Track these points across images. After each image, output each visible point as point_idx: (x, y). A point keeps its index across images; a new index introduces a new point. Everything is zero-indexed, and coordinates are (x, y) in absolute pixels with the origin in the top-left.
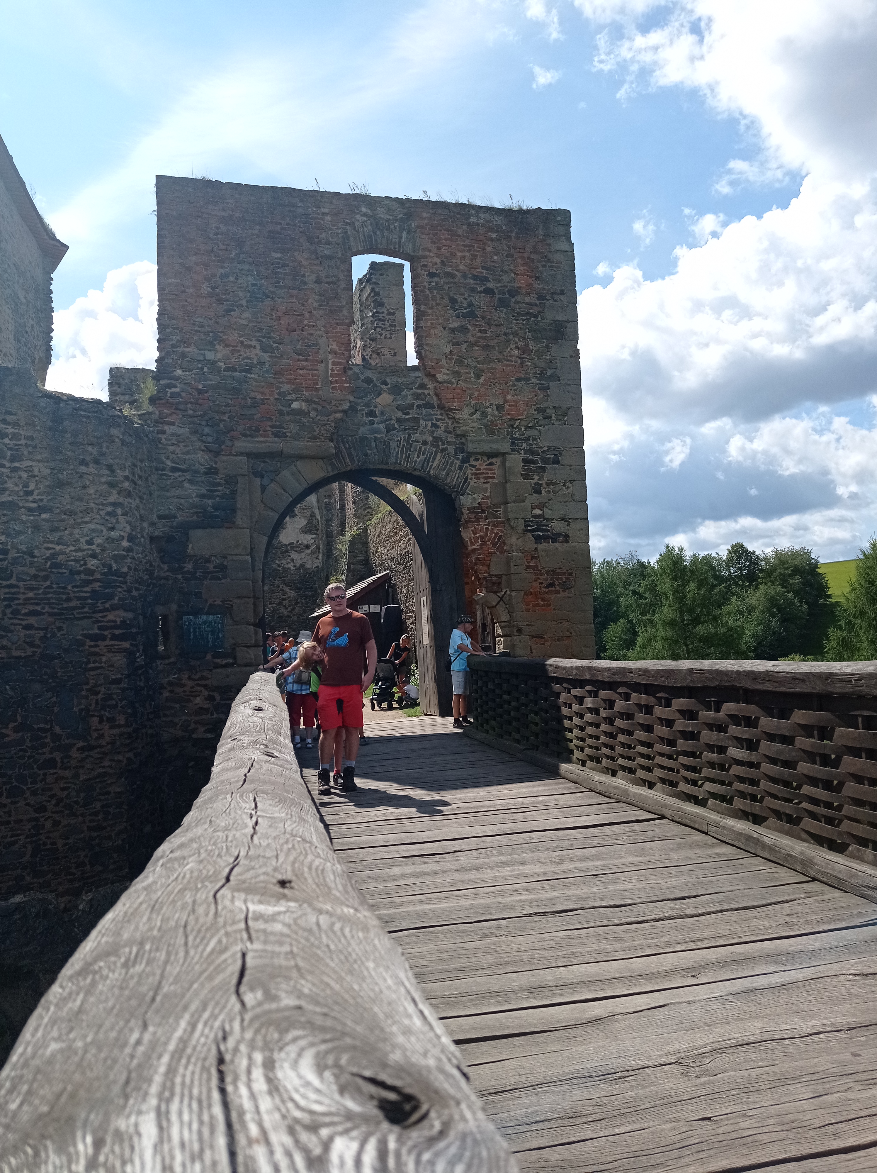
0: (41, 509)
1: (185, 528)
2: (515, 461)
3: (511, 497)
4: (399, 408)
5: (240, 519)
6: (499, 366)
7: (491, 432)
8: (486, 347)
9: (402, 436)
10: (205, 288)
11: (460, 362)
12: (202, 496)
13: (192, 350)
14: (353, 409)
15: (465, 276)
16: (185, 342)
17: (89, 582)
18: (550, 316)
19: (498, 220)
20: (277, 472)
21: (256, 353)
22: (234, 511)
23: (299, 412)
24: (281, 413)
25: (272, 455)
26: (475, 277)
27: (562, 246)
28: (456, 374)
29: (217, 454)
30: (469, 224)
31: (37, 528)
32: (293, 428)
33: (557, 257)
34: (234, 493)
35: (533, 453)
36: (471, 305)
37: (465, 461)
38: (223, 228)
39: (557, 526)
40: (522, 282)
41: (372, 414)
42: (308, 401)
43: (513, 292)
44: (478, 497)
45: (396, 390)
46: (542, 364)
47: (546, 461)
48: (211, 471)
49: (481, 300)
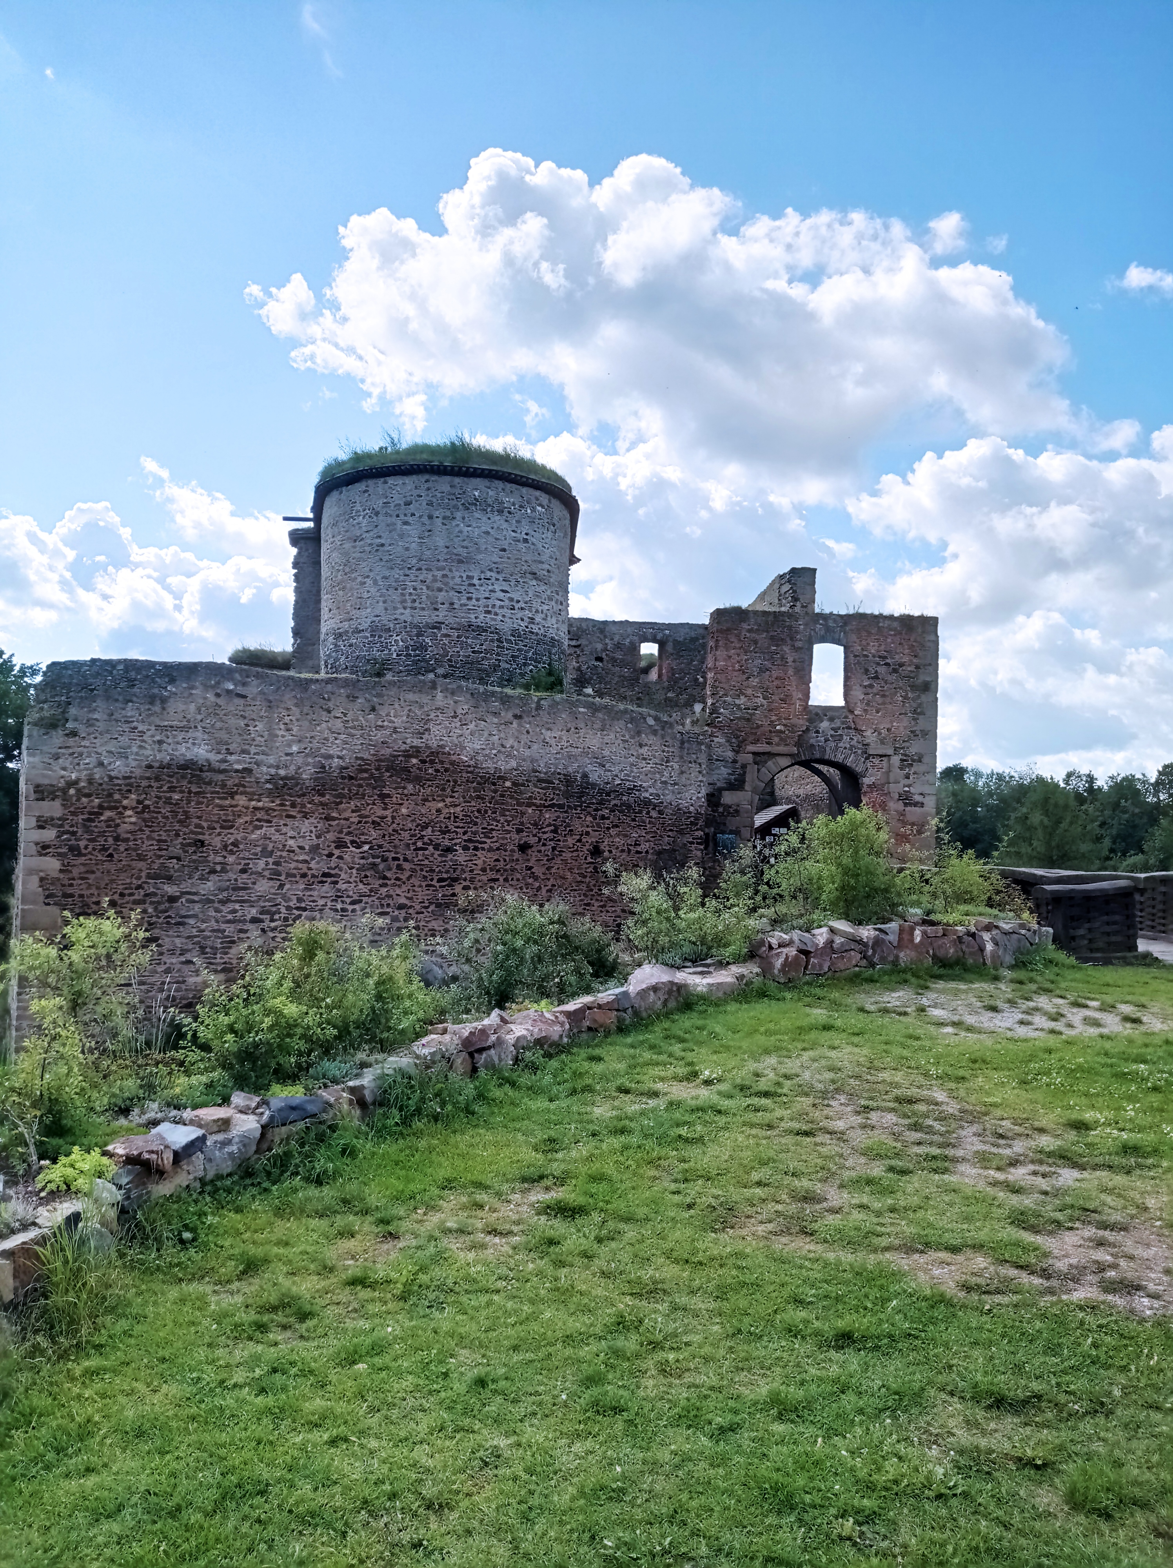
0: (675, 784)
1: (720, 790)
2: (896, 760)
3: (891, 780)
4: (832, 729)
5: (747, 787)
6: (890, 706)
7: (882, 743)
8: (884, 696)
9: (833, 744)
10: (737, 666)
11: (868, 704)
12: (729, 774)
13: (728, 699)
14: (808, 729)
15: (874, 656)
16: (726, 695)
17: (689, 817)
18: (923, 678)
19: (896, 624)
20: (766, 762)
21: (760, 701)
22: (744, 782)
23: (780, 731)
24: (770, 731)
25: (764, 754)
26: (880, 657)
27: (932, 638)
28: (865, 711)
29: (737, 752)
30: (879, 628)
31: (673, 792)
32: (776, 739)
33: (929, 644)
34: (745, 773)
35: (906, 755)
36: (876, 672)
37: (867, 758)
38: (748, 635)
39: (917, 798)
40: (906, 659)
41: (817, 732)
42: (785, 725)
43: (901, 665)
44: (873, 779)
45: (831, 720)
46: (915, 705)
47: (913, 761)
48: (735, 761)
49: (882, 670)
